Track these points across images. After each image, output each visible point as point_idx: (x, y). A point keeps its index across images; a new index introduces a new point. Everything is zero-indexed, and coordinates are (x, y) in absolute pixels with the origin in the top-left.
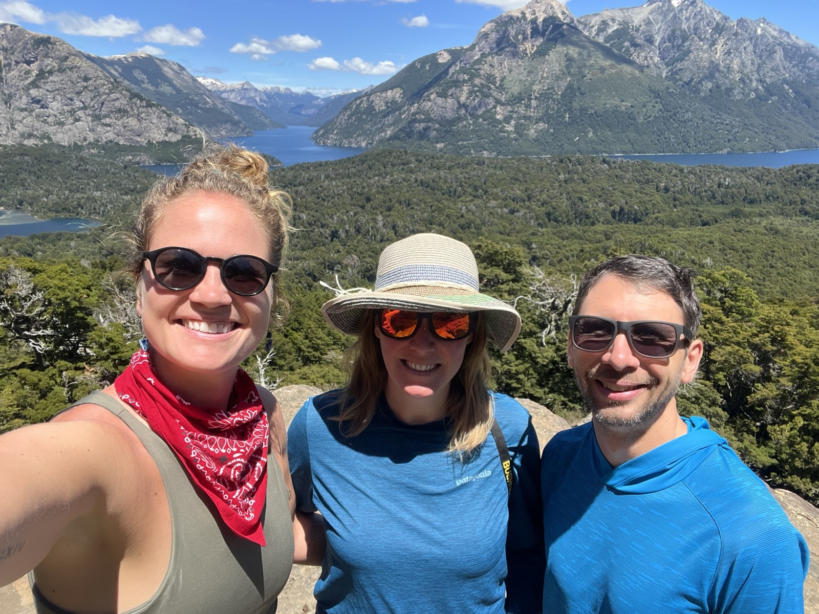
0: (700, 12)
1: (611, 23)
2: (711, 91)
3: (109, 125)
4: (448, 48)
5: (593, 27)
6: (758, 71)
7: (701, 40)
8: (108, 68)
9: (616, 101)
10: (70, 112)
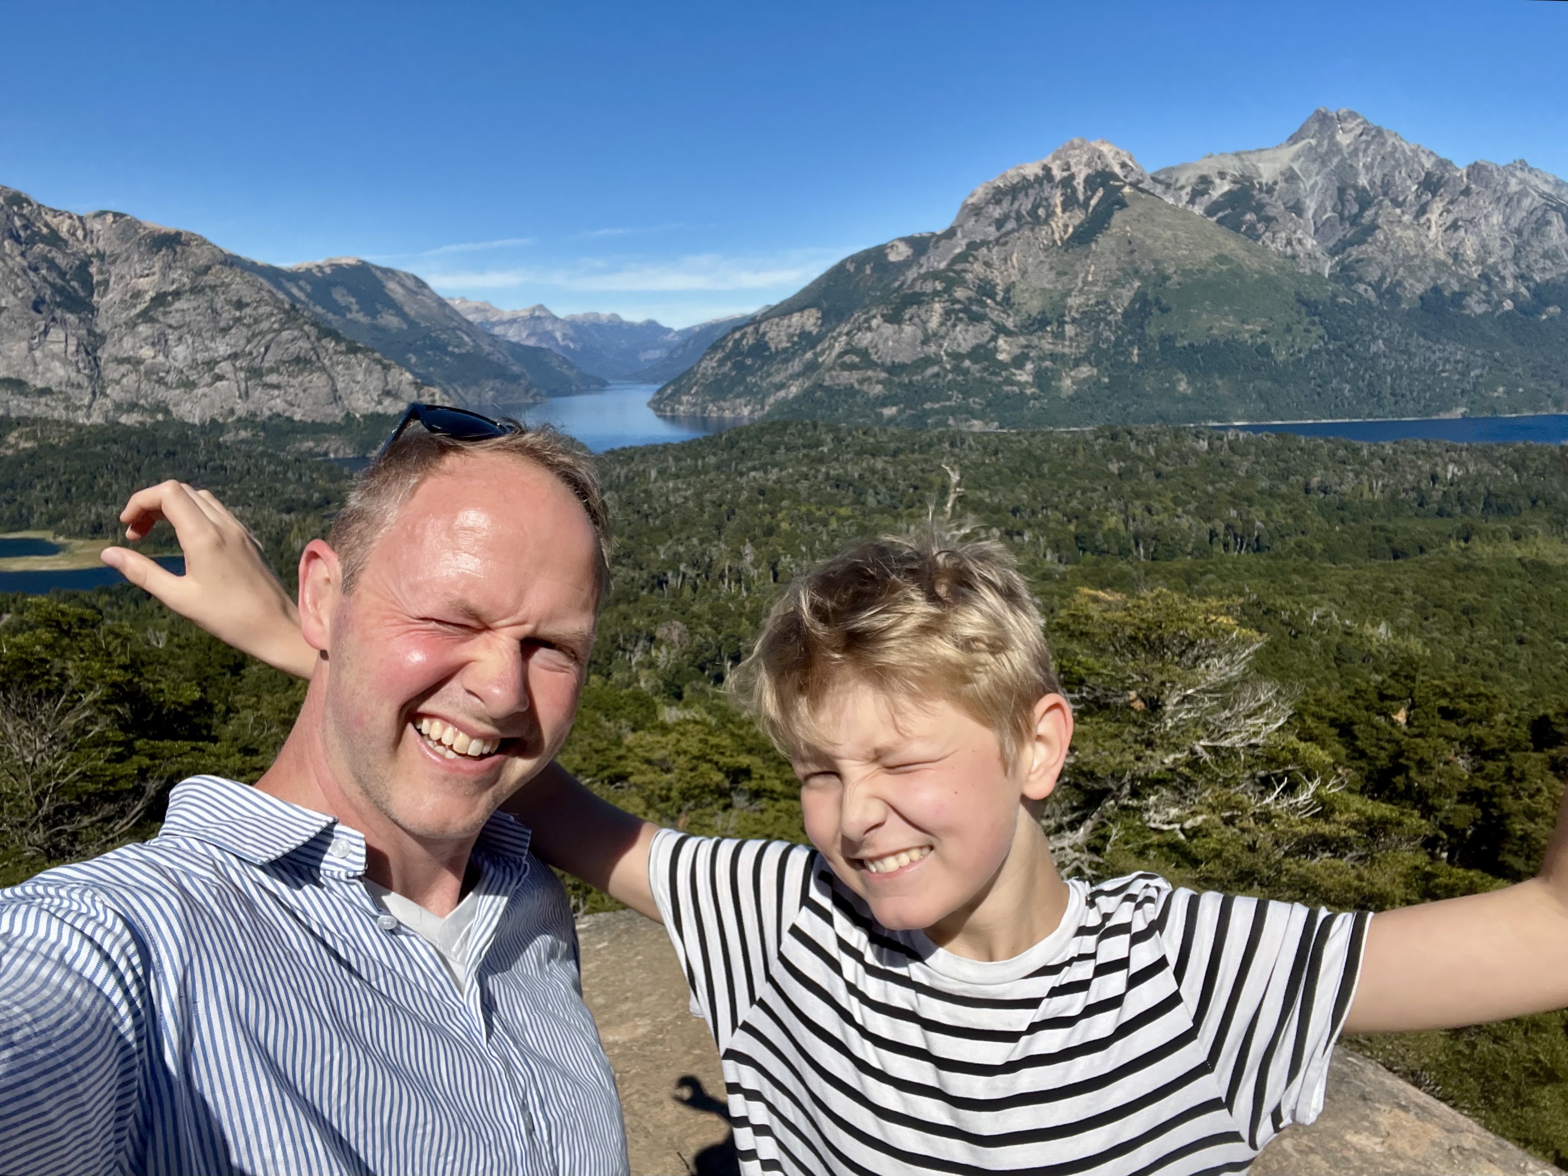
0: (1392, 153)
1: (1217, 181)
2: (1421, 298)
3: (277, 387)
4: (907, 234)
5: (1182, 188)
6: (1516, 260)
7: (1396, 204)
8: (288, 285)
9: (1230, 323)
10: (208, 363)
